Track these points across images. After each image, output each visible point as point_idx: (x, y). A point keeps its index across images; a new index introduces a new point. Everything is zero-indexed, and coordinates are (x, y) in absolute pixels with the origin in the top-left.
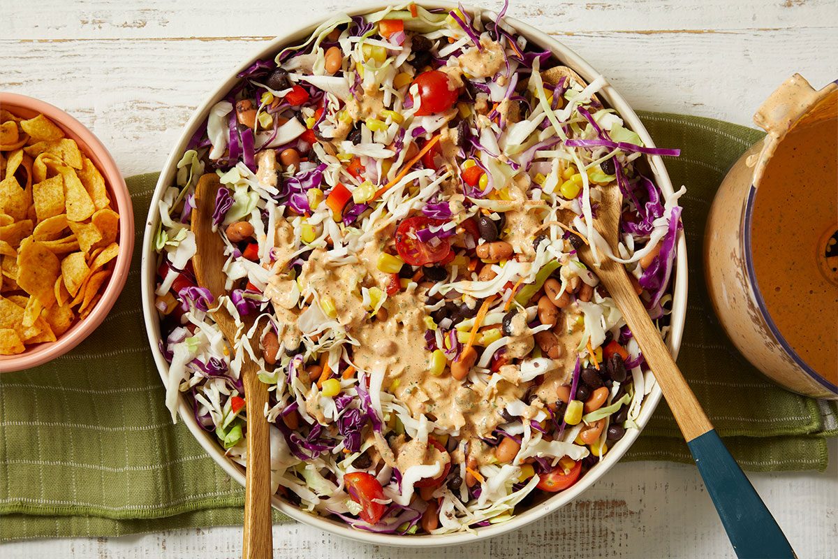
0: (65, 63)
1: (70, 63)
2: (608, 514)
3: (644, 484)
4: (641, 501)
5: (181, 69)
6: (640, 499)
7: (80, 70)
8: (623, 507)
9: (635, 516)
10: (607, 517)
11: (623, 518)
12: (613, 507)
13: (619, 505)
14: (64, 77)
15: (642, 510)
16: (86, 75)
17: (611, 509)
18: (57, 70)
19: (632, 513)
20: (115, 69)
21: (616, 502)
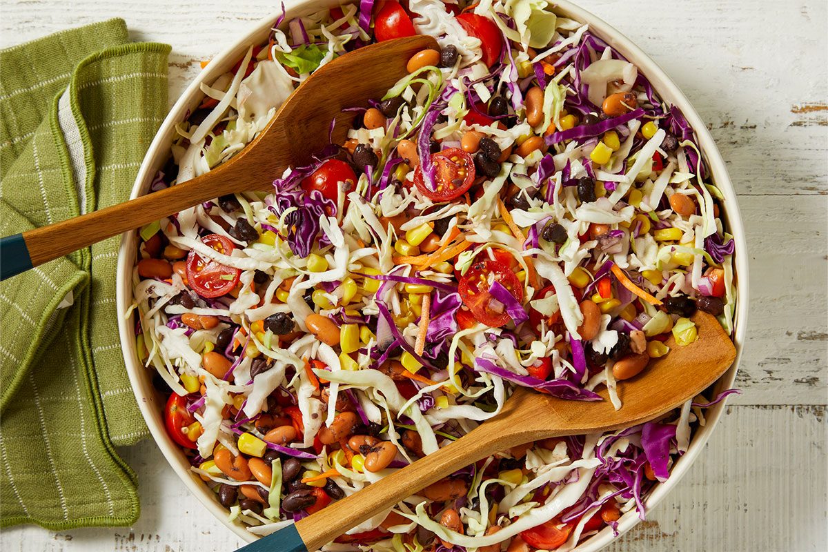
0: (23, 11)
1: (28, 11)
2: (638, 536)
3: (680, 502)
4: (675, 521)
5: (155, 20)
6: (675, 519)
7: (40, 19)
8: (654, 529)
9: (668, 539)
10: (636, 539)
11: (654, 541)
12: (643, 528)
13: (651, 527)
14: (21, 26)
15: (677, 532)
16: (46, 25)
17: (641, 531)
18: (13, 19)
19: (664, 535)
20: (80, 18)
21: (647, 522)
